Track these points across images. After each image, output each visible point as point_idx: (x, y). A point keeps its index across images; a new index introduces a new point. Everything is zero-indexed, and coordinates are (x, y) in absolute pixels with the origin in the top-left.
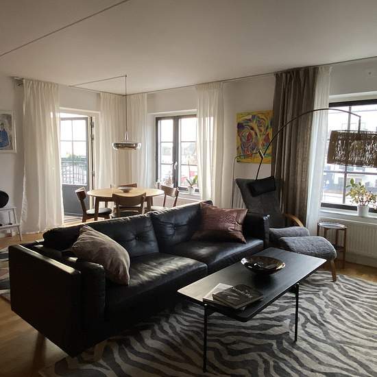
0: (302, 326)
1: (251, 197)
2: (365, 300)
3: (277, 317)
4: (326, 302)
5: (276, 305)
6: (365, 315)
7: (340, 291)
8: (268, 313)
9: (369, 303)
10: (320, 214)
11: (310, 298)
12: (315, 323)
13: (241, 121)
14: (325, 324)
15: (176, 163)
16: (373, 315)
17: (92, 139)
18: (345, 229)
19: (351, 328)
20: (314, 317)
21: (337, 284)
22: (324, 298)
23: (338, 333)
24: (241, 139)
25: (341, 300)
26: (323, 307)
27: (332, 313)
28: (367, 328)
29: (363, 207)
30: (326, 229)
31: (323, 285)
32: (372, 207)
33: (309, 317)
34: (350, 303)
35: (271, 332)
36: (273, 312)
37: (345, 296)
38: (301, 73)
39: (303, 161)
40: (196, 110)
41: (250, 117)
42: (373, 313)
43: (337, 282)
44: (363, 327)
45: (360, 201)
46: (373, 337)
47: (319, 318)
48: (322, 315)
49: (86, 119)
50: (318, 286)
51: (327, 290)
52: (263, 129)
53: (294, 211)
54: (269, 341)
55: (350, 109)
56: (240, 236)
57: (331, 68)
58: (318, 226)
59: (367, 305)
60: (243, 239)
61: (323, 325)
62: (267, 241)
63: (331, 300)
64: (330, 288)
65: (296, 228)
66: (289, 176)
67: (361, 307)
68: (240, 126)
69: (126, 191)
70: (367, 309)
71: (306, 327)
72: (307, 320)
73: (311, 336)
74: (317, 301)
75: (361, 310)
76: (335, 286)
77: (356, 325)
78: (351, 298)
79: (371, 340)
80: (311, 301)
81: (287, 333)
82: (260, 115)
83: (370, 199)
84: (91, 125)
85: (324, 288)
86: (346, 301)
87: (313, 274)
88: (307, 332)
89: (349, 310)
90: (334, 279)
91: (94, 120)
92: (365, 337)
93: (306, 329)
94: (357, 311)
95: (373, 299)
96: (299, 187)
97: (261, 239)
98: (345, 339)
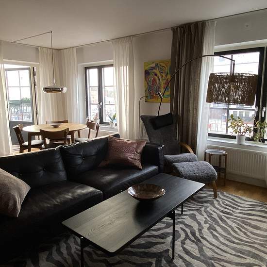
0: (181, 243)
1: (153, 130)
2: (238, 215)
3: (162, 234)
4: (205, 218)
5: (164, 223)
6: (237, 230)
7: (219, 207)
8: (156, 230)
9: (242, 218)
10: (207, 142)
11: (193, 214)
12: (193, 239)
13: (147, 68)
14: (201, 239)
15: (101, 103)
16: (243, 230)
17: (35, 85)
18: (225, 155)
19: (224, 244)
20: (193, 234)
21: (217, 201)
22: (205, 214)
23: (211, 249)
24: (148, 83)
25: (218, 215)
26: (202, 223)
27: (209, 229)
28: (237, 244)
29: (241, 136)
30: (211, 155)
31: (206, 202)
32: (248, 136)
33: (189, 234)
34: (225, 218)
35: (154, 250)
36: (160, 229)
37: (222, 212)
38: (192, 27)
39: (194, 100)
40: (112, 60)
41: (154, 65)
42: (243, 228)
43: (218, 199)
44: (234, 242)
45: (239, 132)
46: (241, 252)
47: (197, 234)
48: (200, 230)
49: (29, 69)
50: (202, 202)
51: (207, 207)
52: (164, 75)
53: (188, 140)
54: (150, 260)
55: (232, 57)
56: (138, 163)
57: (216, 22)
58: (205, 153)
59: (239, 220)
60: (140, 166)
61: (200, 241)
62: (162, 166)
63: (210, 216)
64: (211, 204)
65: (187, 155)
66: (183, 113)
67: (234, 222)
68: (147, 73)
69: (55, 127)
70: (238, 224)
71: (185, 244)
72: (187, 236)
73: (187, 252)
74: (199, 217)
75: (234, 225)
76: (215, 202)
77: (228, 240)
78: (227, 213)
79: (238, 256)
80: (193, 217)
81: (167, 251)
82: (161, 63)
83: (247, 131)
84: (33, 74)
85: (206, 205)
86: (223, 217)
87: (200, 192)
88: (184, 249)
89: (224, 225)
90: (216, 196)
91: (35, 70)
92: (234, 253)
93: (185, 246)
94: (230, 226)
95: (244, 214)
96: (191, 121)
97: (156, 165)
98: (216, 256)
